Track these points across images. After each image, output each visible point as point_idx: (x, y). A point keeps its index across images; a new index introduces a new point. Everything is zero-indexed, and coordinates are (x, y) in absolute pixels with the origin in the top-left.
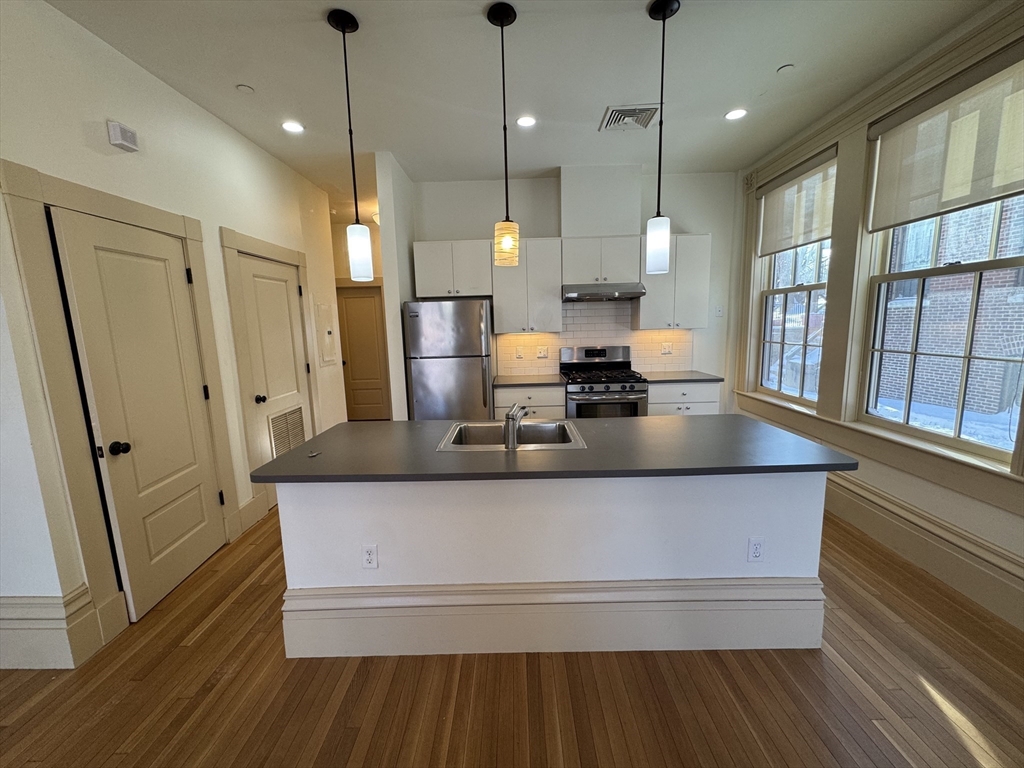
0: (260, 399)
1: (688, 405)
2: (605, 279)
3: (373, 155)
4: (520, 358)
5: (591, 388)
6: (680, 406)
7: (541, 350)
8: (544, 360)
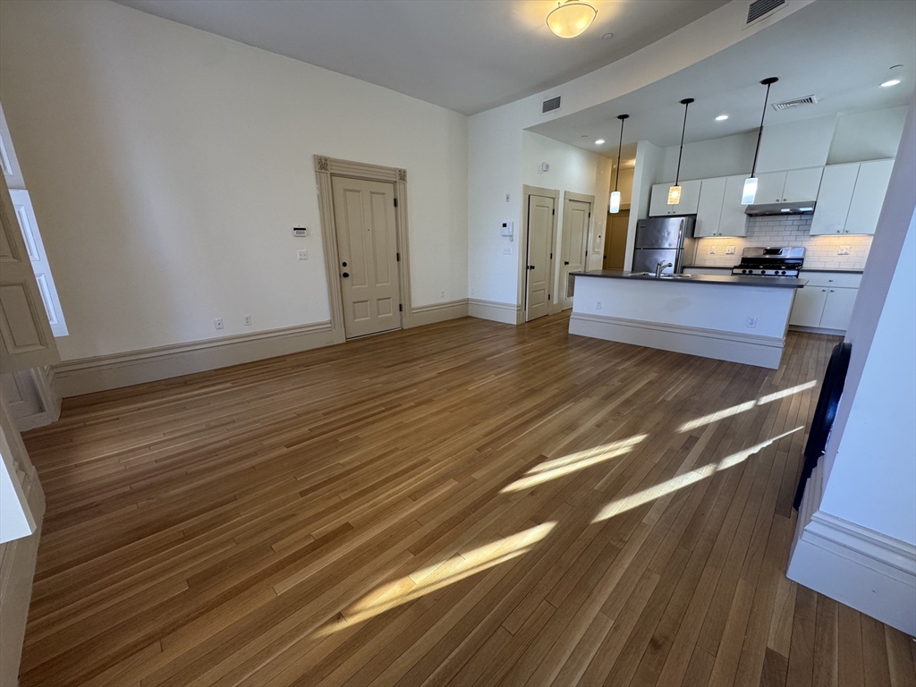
0: (566, 263)
1: (833, 289)
2: (785, 200)
3: (636, 144)
4: (712, 253)
5: (751, 272)
6: (824, 289)
7: (730, 249)
8: (730, 256)
